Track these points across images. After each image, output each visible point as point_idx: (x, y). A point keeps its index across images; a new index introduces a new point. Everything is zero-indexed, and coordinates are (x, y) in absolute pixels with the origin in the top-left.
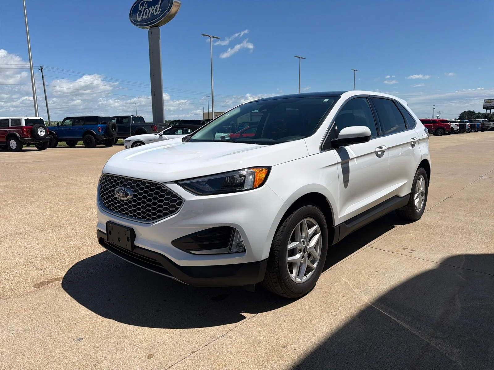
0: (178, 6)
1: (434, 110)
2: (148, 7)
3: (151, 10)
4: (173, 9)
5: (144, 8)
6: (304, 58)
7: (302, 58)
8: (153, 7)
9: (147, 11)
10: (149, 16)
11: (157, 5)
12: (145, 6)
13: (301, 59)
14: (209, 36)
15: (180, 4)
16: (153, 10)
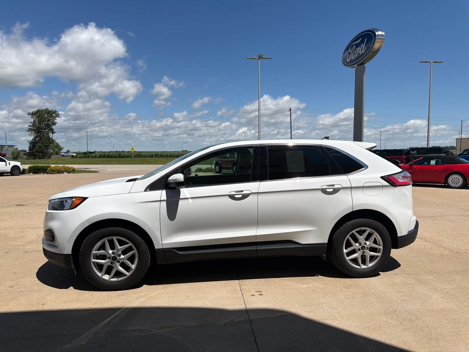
0: (381, 42)
2: (356, 48)
3: (358, 51)
4: (377, 45)
5: (353, 50)
8: (359, 47)
9: (355, 52)
10: (356, 56)
11: (363, 45)
12: (354, 48)
14: (430, 62)
15: (384, 39)
16: (359, 50)
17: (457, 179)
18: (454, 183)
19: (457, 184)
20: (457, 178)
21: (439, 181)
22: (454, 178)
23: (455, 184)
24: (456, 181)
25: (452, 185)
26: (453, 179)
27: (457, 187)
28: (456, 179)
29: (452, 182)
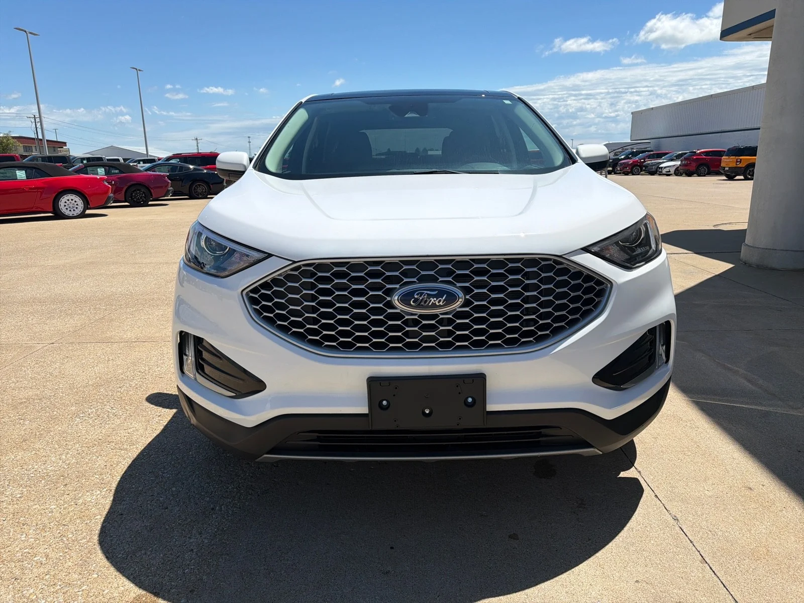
1: (250, 145)
6: (35, 34)
7: (31, 33)
13: (29, 35)
17: (73, 202)
18: (69, 209)
19: (74, 210)
20: (72, 200)
21: (42, 209)
22: (68, 200)
23: (72, 210)
24: (71, 205)
25: (67, 213)
26: (65, 202)
27: (76, 215)
28: (70, 202)
29: (66, 207)
